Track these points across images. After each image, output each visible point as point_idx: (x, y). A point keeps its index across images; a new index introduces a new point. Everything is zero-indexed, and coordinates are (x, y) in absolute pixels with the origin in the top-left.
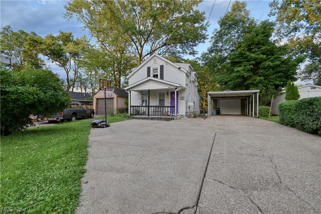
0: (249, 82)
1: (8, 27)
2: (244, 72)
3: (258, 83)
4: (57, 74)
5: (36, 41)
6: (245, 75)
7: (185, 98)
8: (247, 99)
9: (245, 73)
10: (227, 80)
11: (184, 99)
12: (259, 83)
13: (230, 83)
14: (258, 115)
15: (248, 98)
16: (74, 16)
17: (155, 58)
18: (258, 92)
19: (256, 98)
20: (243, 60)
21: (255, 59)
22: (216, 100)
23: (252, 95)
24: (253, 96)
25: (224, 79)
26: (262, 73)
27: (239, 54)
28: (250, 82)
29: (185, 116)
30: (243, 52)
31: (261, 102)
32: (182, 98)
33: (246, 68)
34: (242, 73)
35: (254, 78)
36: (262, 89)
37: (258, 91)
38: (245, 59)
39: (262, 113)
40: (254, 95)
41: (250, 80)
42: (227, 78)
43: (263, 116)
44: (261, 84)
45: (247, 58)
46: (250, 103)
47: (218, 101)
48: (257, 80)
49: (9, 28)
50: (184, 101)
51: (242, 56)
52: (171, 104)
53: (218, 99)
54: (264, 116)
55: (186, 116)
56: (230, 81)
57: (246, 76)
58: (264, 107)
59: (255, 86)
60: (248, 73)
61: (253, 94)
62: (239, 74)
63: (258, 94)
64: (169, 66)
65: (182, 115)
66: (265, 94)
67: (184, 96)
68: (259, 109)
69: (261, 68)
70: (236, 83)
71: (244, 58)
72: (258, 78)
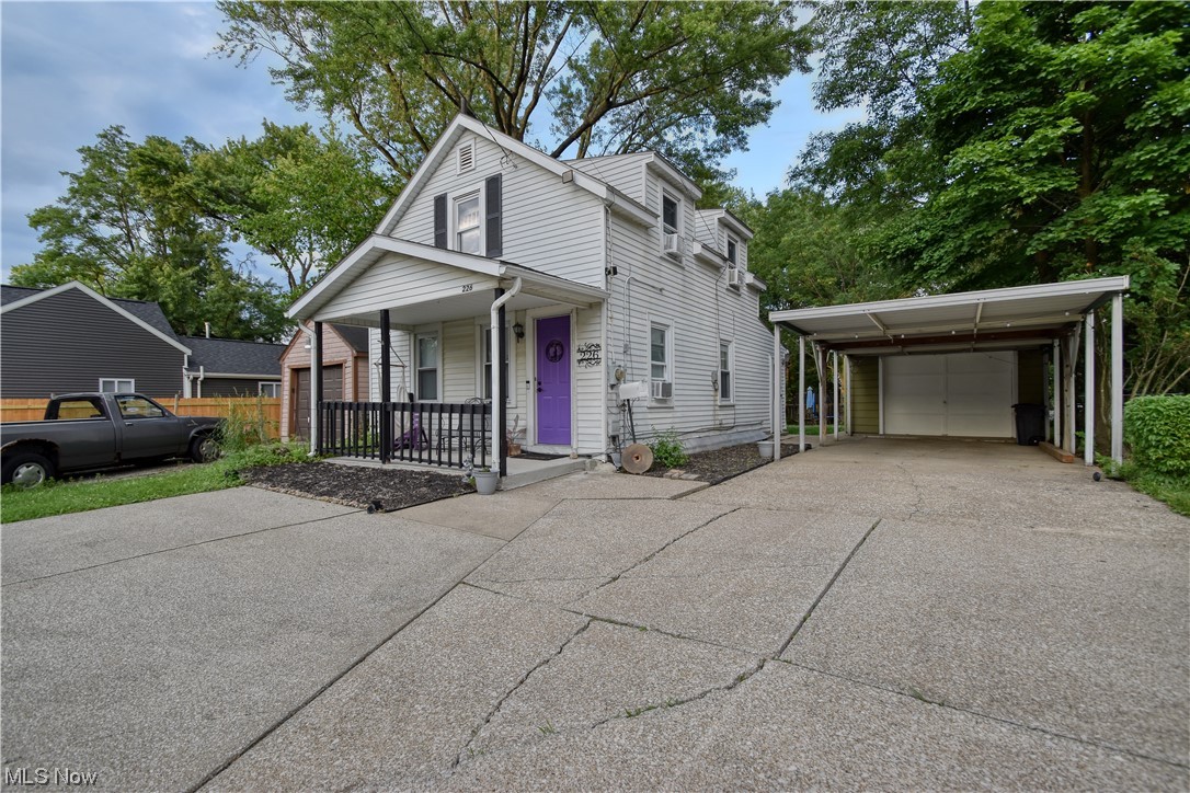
0: (1058, 233)
1: (114, 132)
2: (1021, 173)
3: (1121, 236)
4: (272, 282)
5: (162, 164)
6: (1021, 189)
7: (602, 354)
8: (1051, 347)
9: (1024, 180)
10: (912, 240)
11: (598, 363)
12: (1128, 233)
13: (936, 256)
14: (1117, 458)
15: (1057, 342)
16: (261, 41)
17: (466, 141)
18: (1116, 293)
19: (1103, 337)
20: (1007, 97)
21: (1092, 76)
22: (873, 360)
23: (1080, 318)
24: (1084, 323)
25: (894, 238)
26: (1150, 165)
27: (979, 64)
28: (1063, 235)
29: (604, 458)
30: (1005, 39)
31: (1150, 366)
32: (591, 355)
33: (1034, 147)
34: (1003, 178)
35: (1094, 207)
36: (1157, 274)
37: (1123, 282)
38: (1024, 88)
39: (1151, 452)
40: (1090, 320)
41: (1065, 223)
42: (918, 229)
43: (1159, 472)
44: (1148, 243)
45: (1036, 84)
46: (1066, 370)
47: (883, 362)
48: (1117, 216)
49: (120, 133)
50: (595, 368)
51: (998, 73)
52: (539, 390)
53: (885, 355)
54: (1169, 473)
55: (610, 460)
56: (936, 241)
57: (1029, 195)
58: (1166, 401)
59: (1102, 256)
60: (1046, 175)
61: (1085, 311)
62: (983, 186)
63: (1117, 307)
64: (527, 175)
65: (589, 456)
66: (1177, 309)
67: (595, 342)
68: (1128, 420)
69: (1143, 130)
70: (965, 249)
71: (1016, 83)
72: (1122, 205)
